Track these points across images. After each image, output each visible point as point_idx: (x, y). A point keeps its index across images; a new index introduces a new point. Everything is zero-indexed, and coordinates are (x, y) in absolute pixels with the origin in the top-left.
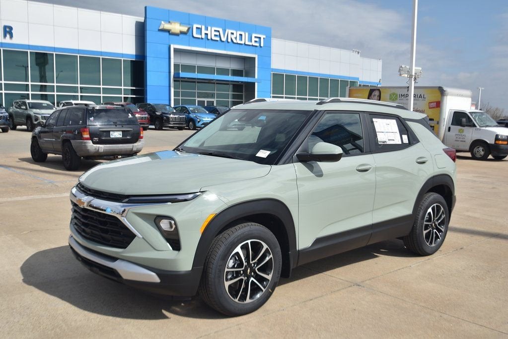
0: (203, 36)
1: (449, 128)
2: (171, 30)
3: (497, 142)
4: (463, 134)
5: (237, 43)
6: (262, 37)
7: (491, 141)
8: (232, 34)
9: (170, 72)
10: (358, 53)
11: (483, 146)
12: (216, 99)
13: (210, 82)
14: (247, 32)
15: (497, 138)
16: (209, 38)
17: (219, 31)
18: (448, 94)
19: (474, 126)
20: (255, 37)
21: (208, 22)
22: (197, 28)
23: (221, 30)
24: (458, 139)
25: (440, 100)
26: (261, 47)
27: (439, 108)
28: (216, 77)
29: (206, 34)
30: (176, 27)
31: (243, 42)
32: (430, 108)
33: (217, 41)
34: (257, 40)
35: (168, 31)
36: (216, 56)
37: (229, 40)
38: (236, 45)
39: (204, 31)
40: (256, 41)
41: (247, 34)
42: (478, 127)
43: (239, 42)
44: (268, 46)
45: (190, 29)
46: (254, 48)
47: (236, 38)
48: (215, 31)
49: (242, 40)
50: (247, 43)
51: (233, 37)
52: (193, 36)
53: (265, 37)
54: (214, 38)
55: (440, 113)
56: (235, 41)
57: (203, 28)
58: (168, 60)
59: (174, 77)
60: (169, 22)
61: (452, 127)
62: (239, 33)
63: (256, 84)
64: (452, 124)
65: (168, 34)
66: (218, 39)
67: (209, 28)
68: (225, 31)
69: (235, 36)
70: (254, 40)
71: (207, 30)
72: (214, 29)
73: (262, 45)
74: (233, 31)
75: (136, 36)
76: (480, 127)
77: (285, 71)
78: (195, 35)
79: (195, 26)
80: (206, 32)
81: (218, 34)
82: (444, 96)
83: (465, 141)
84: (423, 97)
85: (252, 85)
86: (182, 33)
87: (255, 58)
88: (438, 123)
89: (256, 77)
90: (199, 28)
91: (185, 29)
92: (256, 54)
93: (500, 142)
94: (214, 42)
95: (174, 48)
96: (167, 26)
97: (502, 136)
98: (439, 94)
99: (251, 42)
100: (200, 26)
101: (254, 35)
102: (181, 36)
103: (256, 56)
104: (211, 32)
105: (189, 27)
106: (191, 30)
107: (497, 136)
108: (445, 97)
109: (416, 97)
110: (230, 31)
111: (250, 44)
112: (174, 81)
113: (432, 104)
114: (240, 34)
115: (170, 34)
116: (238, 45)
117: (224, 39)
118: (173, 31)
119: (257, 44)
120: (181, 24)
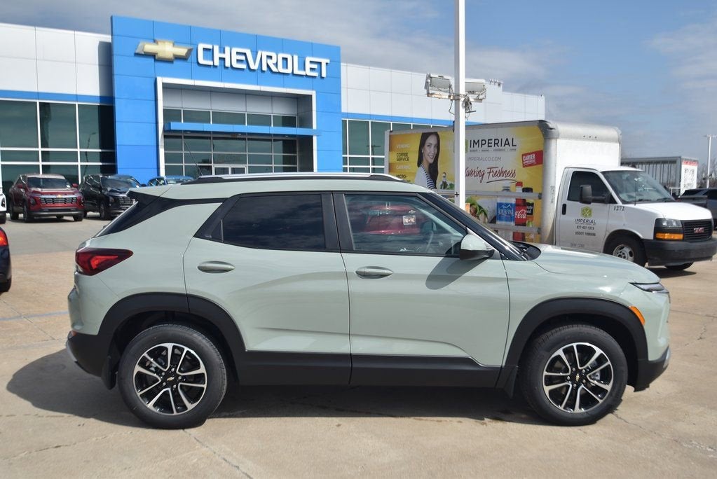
0: (217, 62)
1: (564, 206)
2: (157, 54)
3: (660, 236)
4: (590, 219)
5: (279, 73)
6: (324, 61)
7: (646, 233)
8: (270, 57)
9: (157, 123)
10: (499, 85)
11: (629, 245)
12: (248, 165)
13: (233, 136)
14: (296, 53)
15: (659, 226)
16: (228, 64)
17: (245, 54)
18: (559, 135)
19: (612, 201)
20: (311, 62)
21: (224, 39)
22: (204, 49)
23: (248, 52)
24: (581, 230)
25: (542, 149)
26: (322, 78)
27: (541, 165)
28: (246, 128)
29: (222, 59)
30: (166, 49)
31: (289, 71)
32: (524, 167)
33: (243, 69)
34: (315, 66)
35: (153, 56)
36: (246, 94)
37: (265, 68)
38: (278, 75)
39: (217, 55)
40: (312, 69)
41: (296, 58)
42: (620, 203)
43: (282, 70)
44: (335, 75)
45: (192, 52)
46: (311, 79)
47: (276, 64)
48: (238, 53)
49: (287, 68)
50: (296, 72)
51: (271, 63)
52: (198, 63)
53: (328, 61)
54: (235, 65)
55: (544, 176)
56: (274, 69)
57: (216, 49)
58: (153, 102)
59: (164, 131)
60: (155, 41)
61: (569, 204)
62: (281, 56)
63: (315, 139)
64: (569, 199)
65: (151, 60)
66: (244, 66)
67: (227, 49)
68: (257, 52)
69: (274, 60)
70: (308, 66)
71: (224, 52)
72: (235, 50)
73: (324, 74)
74: (270, 54)
75: (99, 65)
76: (624, 202)
77: (370, 116)
78: (201, 61)
79: (201, 47)
80: (222, 56)
81: (243, 58)
82: (550, 139)
83: (594, 235)
84: (511, 145)
85: (309, 140)
86: (178, 58)
87: (311, 96)
88: (540, 196)
89: (315, 126)
90: (209, 50)
91: (182, 51)
92: (313, 89)
93: (667, 236)
94: (236, 71)
95: (163, 83)
96: (150, 47)
97: (669, 222)
98: (540, 136)
99: (305, 70)
100: (210, 47)
101: (308, 59)
102: (177, 63)
103: (313, 94)
104: (232, 56)
105: (190, 47)
106: (194, 53)
107: (659, 221)
108: (553, 142)
109: (499, 144)
110: (265, 54)
111: (302, 73)
112: (165, 137)
113: (529, 156)
114: (283, 58)
115: (156, 60)
116: (282, 76)
117: (254, 66)
118: (160, 55)
119: (315, 74)
120: (175, 44)
